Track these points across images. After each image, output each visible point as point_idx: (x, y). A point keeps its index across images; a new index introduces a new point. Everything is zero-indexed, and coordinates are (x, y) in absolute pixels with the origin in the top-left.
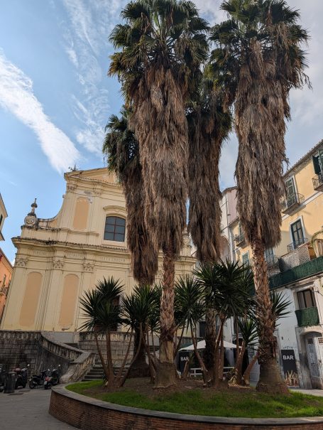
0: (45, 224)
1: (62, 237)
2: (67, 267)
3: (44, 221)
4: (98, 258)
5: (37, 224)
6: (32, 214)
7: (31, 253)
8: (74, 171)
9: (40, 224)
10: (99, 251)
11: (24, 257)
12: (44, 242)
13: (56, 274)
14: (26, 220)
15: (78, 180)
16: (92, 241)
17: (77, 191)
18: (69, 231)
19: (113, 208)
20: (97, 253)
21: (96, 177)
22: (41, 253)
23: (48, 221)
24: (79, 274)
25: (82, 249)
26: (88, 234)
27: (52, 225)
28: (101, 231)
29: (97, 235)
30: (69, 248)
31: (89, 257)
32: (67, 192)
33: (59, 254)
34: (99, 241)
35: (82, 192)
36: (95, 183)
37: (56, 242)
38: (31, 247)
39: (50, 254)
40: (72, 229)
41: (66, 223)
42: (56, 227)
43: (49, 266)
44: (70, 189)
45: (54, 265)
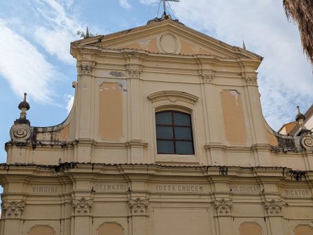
0: (48, 137)
1: (82, 155)
2: (99, 209)
3: (44, 130)
4: (153, 188)
5: (33, 138)
6: (23, 121)
7: (29, 190)
8: (87, 37)
9: (39, 137)
10: (152, 174)
11: (18, 199)
12: (50, 167)
13: (81, 223)
14: (13, 132)
15: (97, 54)
16: (138, 157)
17: (97, 73)
18: (94, 144)
19: (166, 94)
20: (150, 179)
21: (127, 45)
22: (48, 190)
23: (53, 131)
24: (123, 222)
26: (128, 146)
27: (61, 137)
28: (151, 138)
29: (145, 146)
30: (98, 173)
31: (136, 186)
32: (80, 76)
33: (82, 186)
34: (150, 156)
35: (107, 74)
36: (127, 55)
37: (74, 165)
38: (28, 180)
39: (67, 190)
40: (98, 140)
41: (85, 131)
42: (69, 140)
43: (65, 212)
44: (83, 70)
45: (75, 208)
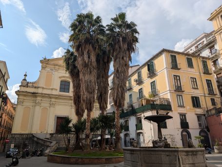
0: (31, 84)
1: (40, 91)
2: (42, 104)
3: (30, 83)
4: (57, 100)
5: (27, 84)
6: (25, 80)
7: (25, 98)
8: (45, 59)
9: (29, 84)
11: (22, 100)
12: (31, 93)
13: (37, 108)
14: (22, 83)
15: (47, 64)
16: (54, 92)
17: (46, 69)
18: (43, 88)
19: (64, 77)
20: (56, 98)
21: (56, 62)
22: (30, 98)
23: (33, 83)
24: (48, 108)
25: (49, 96)
26: (52, 89)
27: (35, 85)
28: (58, 88)
29: (56, 90)
30: (43, 96)
31: (53, 100)
32: (42, 69)
33: (39, 98)
34: (57, 92)
35: (49, 69)
36: (55, 65)
37: (37, 93)
38: (25, 96)
39: (35, 99)
40: (45, 87)
41: (41, 84)
42: (37, 86)
43: (34, 104)
44: (43, 68)
45: (36, 104)
